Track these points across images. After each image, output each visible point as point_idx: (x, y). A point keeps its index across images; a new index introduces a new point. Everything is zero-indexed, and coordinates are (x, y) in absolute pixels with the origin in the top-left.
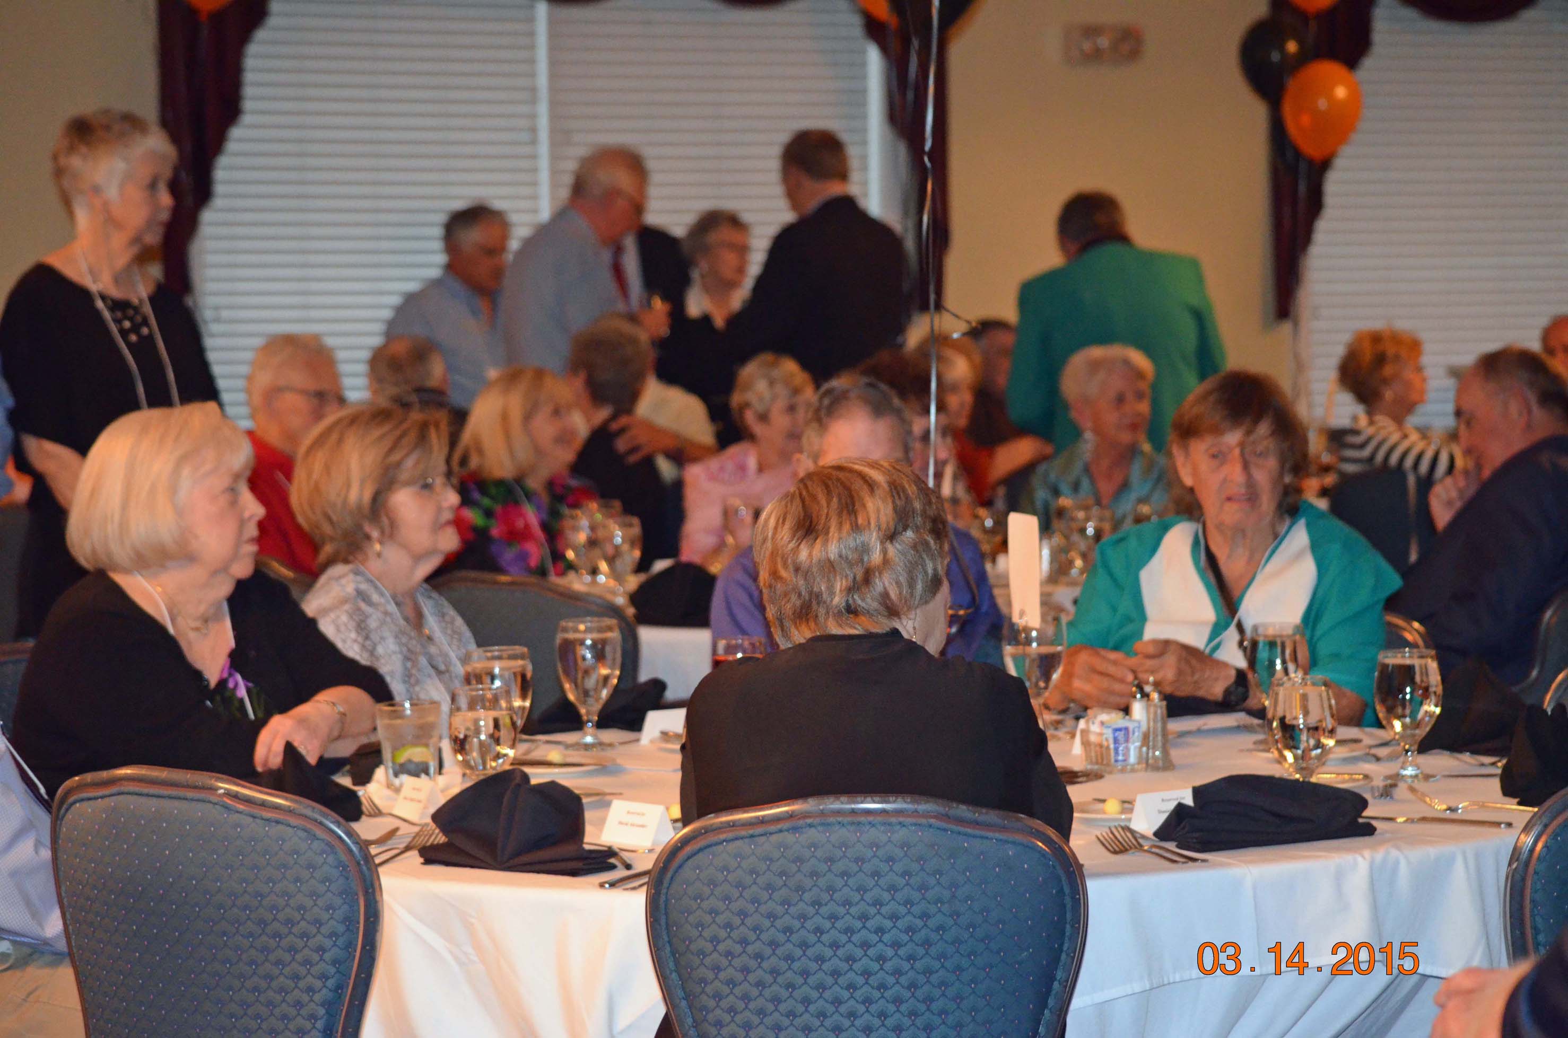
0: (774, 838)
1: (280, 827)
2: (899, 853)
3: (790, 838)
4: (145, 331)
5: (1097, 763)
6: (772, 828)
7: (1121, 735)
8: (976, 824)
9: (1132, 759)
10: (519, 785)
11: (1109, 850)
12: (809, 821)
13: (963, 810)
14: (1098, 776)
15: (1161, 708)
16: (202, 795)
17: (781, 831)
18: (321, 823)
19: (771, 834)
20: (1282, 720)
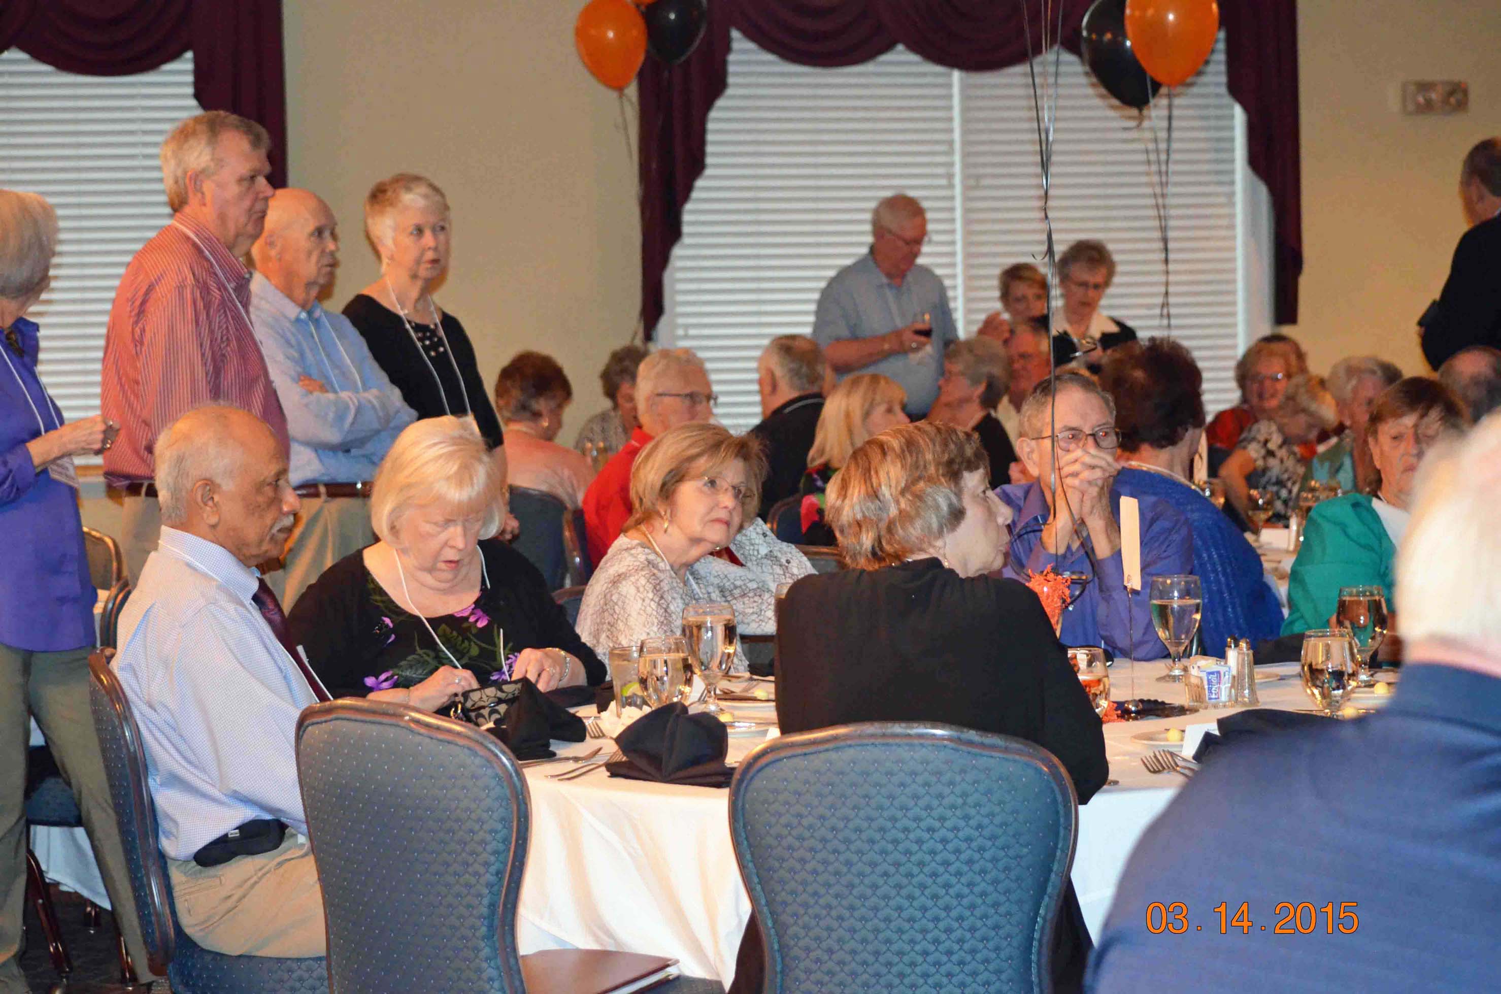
0: (822, 756)
1: (452, 746)
2: (920, 768)
3: (833, 756)
4: (442, 349)
5: (1197, 701)
6: (821, 747)
7: (1213, 678)
8: (983, 746)
9: (1224, 697)
10: (678, 716)
11: (1150, 771)
12: (849, 742)
13: (972, 735)
14: (1194, 710)
15: (1248, 655)
16: (393, 721)
17: (827, 750)
18: (482, 744)
19: (820, 752)
20: (1310, 666)
